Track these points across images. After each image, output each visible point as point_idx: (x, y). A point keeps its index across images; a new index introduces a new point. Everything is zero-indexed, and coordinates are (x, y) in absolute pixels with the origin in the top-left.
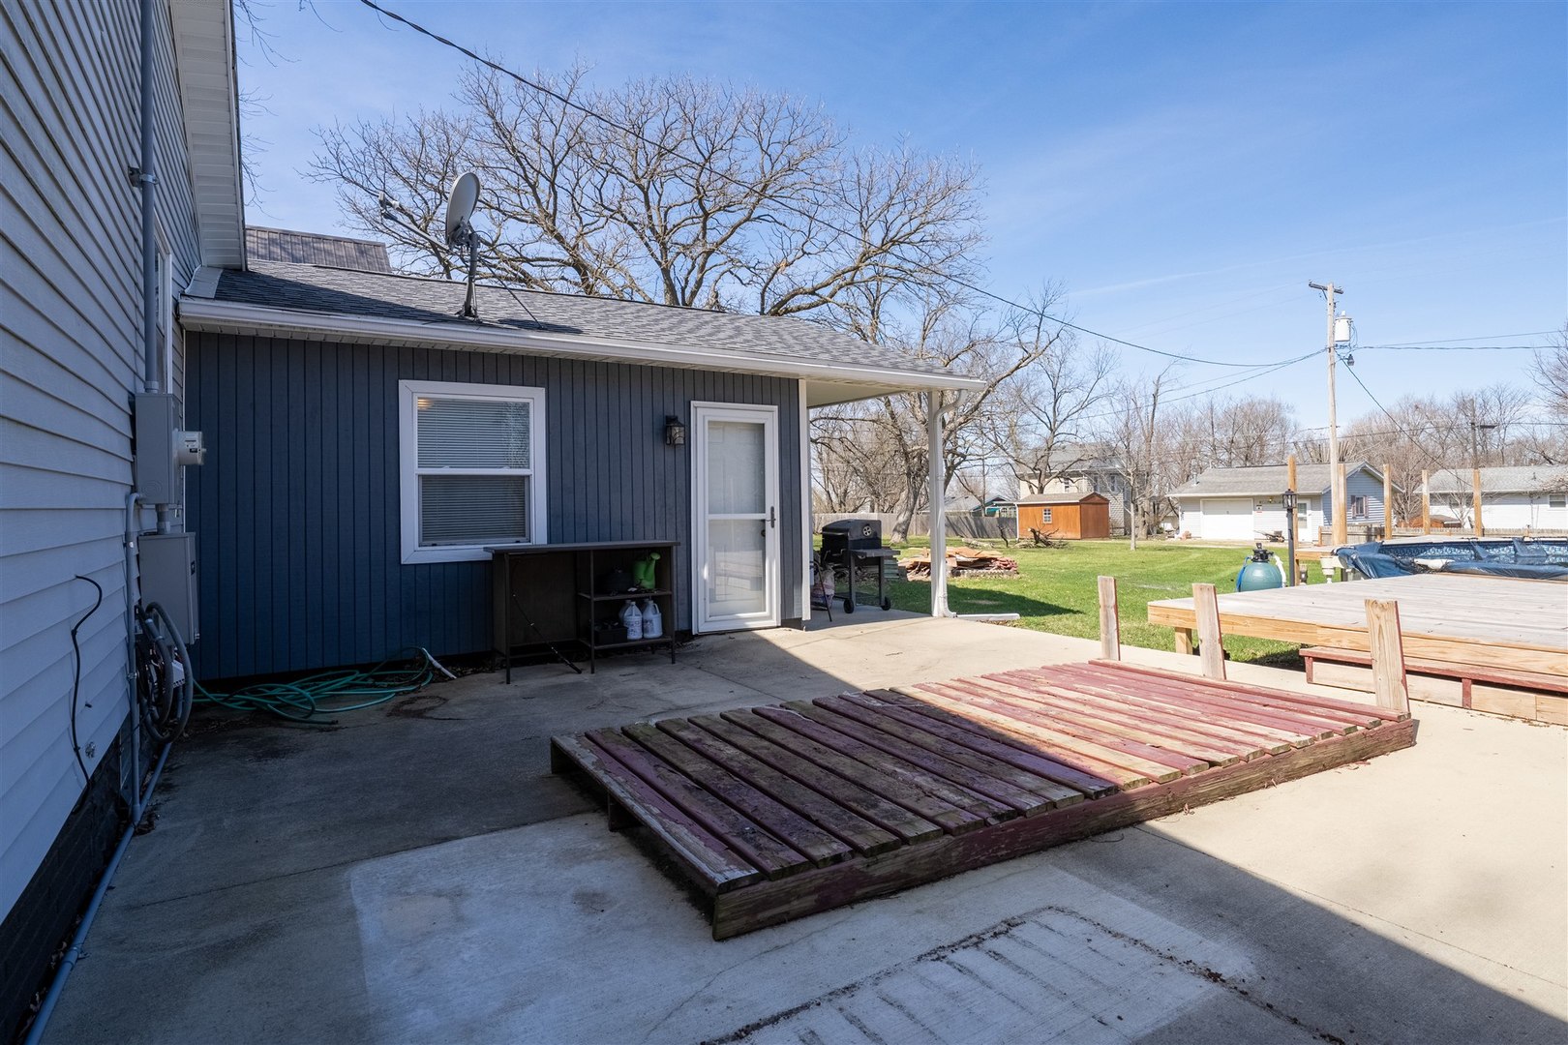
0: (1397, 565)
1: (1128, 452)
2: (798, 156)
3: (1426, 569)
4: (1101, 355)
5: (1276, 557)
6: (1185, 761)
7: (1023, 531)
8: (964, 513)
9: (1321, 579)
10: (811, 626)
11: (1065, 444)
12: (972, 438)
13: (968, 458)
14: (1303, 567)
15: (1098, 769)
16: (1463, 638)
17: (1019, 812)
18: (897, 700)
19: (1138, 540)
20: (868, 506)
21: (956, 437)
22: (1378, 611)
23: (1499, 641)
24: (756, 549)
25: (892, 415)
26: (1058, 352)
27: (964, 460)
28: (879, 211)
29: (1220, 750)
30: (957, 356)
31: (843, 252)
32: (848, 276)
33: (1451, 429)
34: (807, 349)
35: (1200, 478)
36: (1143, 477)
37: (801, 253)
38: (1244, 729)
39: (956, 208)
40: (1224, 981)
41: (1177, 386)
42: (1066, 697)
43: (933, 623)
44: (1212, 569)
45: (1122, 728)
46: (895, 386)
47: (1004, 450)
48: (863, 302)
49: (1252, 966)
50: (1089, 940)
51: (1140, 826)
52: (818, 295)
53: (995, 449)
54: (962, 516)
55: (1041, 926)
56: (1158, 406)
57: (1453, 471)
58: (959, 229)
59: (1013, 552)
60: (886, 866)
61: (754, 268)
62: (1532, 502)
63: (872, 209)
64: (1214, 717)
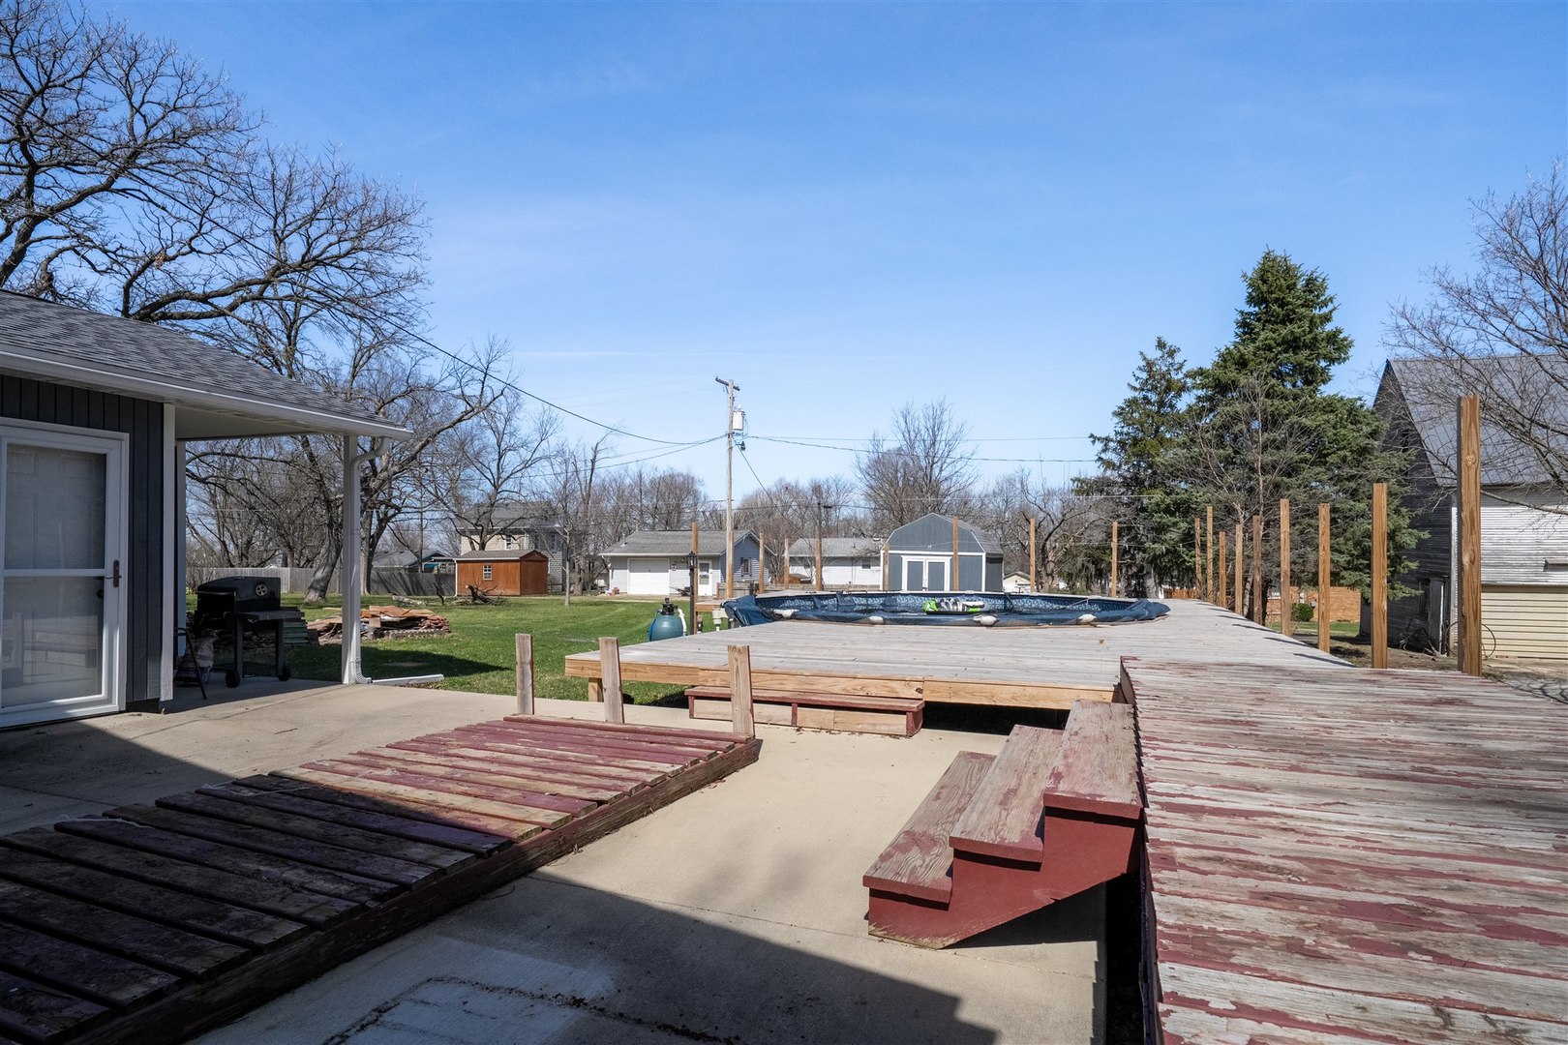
0: (763, 615)
1: (565, 512)
2: (187, 127)
3: (781, 618)
4: (545, 417)
5: (680, 611)
6: (577, 804)
7: (460, 588)
8: (398, 569)
9: (713, 628)
10: (171, 708)
11: (508, 501)
12: (409, 489)
13: (404, 510)
14: (700, 618)
15: (495, 826)
16: (794, 671)
17: (404, 886)
18: (277, 786)
19: (573, 597)
20: (279, 560)
21: (390, 487)
22: (736, 654)
23: (815, 672)
24: (89, 614)
25: (311, 456)
26: (504, 409)
27: (399, 512)
28: (300, 222)
29: (608, 789)
30: (392, 400)
31: (250, 259)
32: (256, 289)
33: (807, 507)
34: (178, 367)
35: (628, 539)
36: (580, 536)
37: (186, 249)
38: (632, 766)
39: (396, 241)
40: (585, 1004)
41: (612, 454)
42: (473, 756)
43: (343, 691)
44: (634, 621)
45: (524, 781)
46: (302, 425)
47: (445, 504)
48: (275, 323)
49: (611, 982)
50: (465, 1003)
51: (533, 875)
52: (211, 304)
53: (434, 502)
54: (396, 573)
55: (416, 1002)
56: (595, 471)
57: (807, 540)
58: (400, 265)
59: (448, 609)
60: (232, 985)
61: (114, 253)
62: (852, 565)
63: (290, 218)
64: (609, 759)
